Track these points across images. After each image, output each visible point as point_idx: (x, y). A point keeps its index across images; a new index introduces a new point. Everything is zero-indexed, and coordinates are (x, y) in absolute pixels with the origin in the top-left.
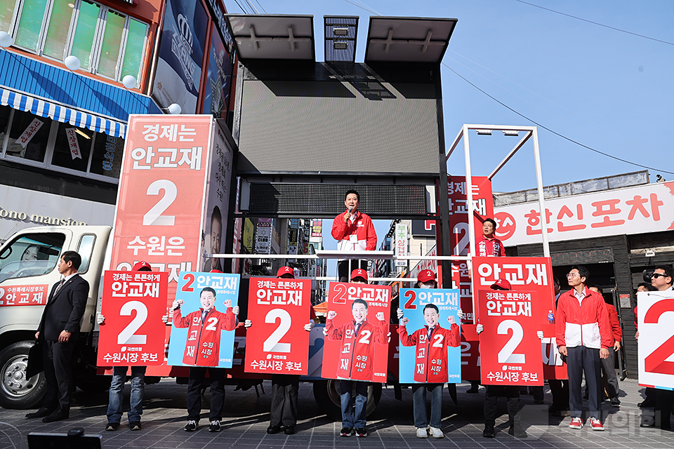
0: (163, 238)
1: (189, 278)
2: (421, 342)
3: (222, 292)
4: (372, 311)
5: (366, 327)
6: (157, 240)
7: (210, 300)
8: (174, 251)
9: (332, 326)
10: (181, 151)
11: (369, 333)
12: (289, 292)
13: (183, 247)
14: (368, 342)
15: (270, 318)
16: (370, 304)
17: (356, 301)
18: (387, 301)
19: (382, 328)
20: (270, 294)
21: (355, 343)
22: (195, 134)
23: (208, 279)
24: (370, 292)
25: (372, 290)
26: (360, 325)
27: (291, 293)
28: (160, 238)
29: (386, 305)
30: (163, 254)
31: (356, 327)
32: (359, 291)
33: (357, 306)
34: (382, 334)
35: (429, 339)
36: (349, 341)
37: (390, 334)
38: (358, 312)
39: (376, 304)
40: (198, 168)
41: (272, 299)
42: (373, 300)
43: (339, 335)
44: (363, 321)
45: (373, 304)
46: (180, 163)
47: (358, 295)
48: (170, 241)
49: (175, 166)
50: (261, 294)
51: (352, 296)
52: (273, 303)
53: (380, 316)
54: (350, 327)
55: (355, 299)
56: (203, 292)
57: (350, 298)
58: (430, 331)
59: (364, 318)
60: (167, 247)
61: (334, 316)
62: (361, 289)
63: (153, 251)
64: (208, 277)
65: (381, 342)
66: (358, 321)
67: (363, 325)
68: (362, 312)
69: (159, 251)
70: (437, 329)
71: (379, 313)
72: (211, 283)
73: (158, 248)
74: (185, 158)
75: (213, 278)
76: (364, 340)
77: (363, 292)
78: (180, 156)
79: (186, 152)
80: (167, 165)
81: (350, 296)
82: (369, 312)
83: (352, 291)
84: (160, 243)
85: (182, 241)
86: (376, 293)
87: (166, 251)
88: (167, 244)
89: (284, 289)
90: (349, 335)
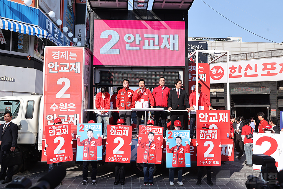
0: (66, 104)
1: (82, 126)
2: (175, 151)
3: (95, 131)
4: (156, 137)
5: (154, 143)
6: (63, 105)
7: (91, 134)
8: (71, 109)
9: (140, 143)
10: (71, 64)
11: (155, 146)
12: (123, 131)
13: (75, 108)
14: (154, 149)
15: (116, 141)
16: (155, 134)
17: (150, 133)
18: (161, 133)
19: (160, 144)
20: (115, 131)
21: (149, 149)
22: (76, 56)
23: (90, 126)
24: (155, 129)
25: (156, 129)
26: (151, 142)
27: (124, 131)
28: (64, 104)
29: (161, 135)
30: (66, 111)
31: (150, 143)
32: (151, 129)
33: (150, 135)
34: (159, 146)
35: (178, 150)
36: (147, 148)
37: (163, 146)
38: (150, 137)
39: (158, 134)
40: (79, 72)
41: (116, 133)
42: (156, 132)
43: (143, 146)
44: (152, 141)
45: (156, 134)
46: (71, 70)
47: (151, 131)
48: (69, 105)
49: (69, 71)
50: (112, 131)
51: (148, 131)
52: (117, 135)
53: (159, 139)
54: (147, 143)
55: (149, 132)
56: (88, 131)
57: (147, 132)
58: (178, 147)
59: (153, 140)
60: (68, 108)
61: (141, 139)
62: (152, 128)
63: (62, 110)
64: (89, 125)
65: (159, 149)
66: (151, 141)
67: (153, 142)
68: (152, 137)
69: (64, 109)
70: (181, 146)
71: (158, 138)
72: (91, 127)
73: (64, 108)
74: (73, 67)
75: (91, 125)
76: (153, 148)
77: (153, 129)
78: (70, 66)
79: (73, 64)
80: (65, 71)
81: (147, 131)
82: (155, 137)
83: (148, 129)
84: (64, 106)
85: (74, 105)
86: (157, 130)
87: (67, 109)
88: (68, 106)
89: (121, 130)
90: (147, 146)
